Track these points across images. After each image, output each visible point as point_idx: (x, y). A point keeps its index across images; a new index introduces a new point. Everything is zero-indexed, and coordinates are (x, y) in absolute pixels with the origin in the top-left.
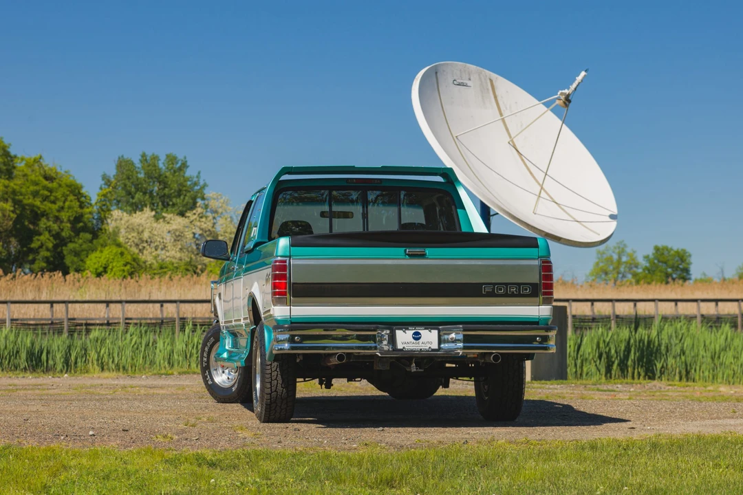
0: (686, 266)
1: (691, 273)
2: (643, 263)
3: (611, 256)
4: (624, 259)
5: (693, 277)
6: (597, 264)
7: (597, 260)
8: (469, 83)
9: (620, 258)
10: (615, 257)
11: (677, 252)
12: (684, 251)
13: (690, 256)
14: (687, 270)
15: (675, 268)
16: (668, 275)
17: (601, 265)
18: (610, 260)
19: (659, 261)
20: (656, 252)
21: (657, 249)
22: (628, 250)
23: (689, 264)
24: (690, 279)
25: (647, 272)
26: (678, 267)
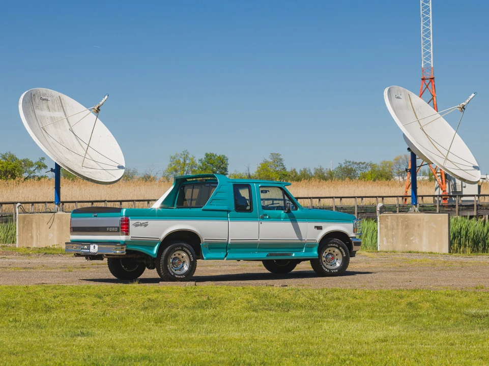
0: (225, 166)
1: (228, 170)
2: (199, 164)
3: (179, 160)
4: (188, 162)
5: (229, 173)
6: (171, 165)
7: (170, 163)
8: (401, 97)
9: (185, 161)
10: (182, 160)
11: (219, 157)
12: (224, 157)
13: (227, 159)
14: (225, 169)
15: (218, 168)
16: (214, 172)
17: (173, 166)
18: (178, 163)
19: (208, 163)
20: (207, 157)
21: (207, 155)
22: (190, 156)
23: (227, 164)
24: (227, 174)
25: (201, 170)
26: (220, 167)
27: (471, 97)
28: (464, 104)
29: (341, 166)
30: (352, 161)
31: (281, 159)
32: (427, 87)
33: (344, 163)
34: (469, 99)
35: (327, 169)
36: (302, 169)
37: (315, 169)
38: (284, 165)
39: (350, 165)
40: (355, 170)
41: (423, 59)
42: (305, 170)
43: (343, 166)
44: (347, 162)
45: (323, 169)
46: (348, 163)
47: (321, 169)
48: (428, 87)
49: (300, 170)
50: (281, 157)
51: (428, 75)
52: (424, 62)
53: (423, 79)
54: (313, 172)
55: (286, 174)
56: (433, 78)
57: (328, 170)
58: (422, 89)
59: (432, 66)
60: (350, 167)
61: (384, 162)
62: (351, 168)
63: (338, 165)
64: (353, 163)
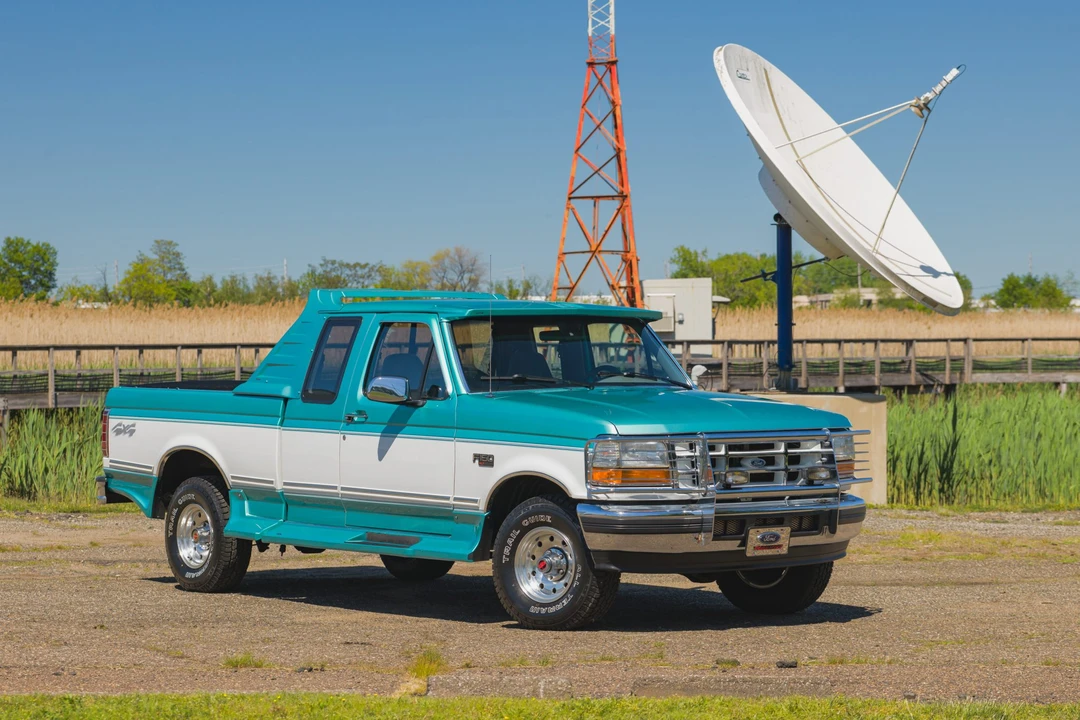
0: (49, 268)
1: (56, 278)
5: (59, 283)
8: (748, 75)
11: (37, 248)
12: (47, 247)
13: (56, 253)
14: (50, 275)
15: (35, 271)
16: (25, 282)
19: (10, 261)
20: (8, 246)
21: (9, 242)
23: (53, 264)
24: (54, 286)
26: (37, 269)
27: (949, 77)
28: (929, 95)
29: (313, 272)
30: (338, 260)
31: (178, 255)
32: (600, 82)
33: (321, 265)
34: (944, 83)
35: (283, 278)
36: (228, 279)
37: (256, 276)
38: (185, 266)
39: (334, 270)
40: (344, 281)
41: (591, 16)
42: (234, 280)
43: (319, 271)
44: (326, 262)
45: (275, 277)
46: (330, 266)
47: (269, 278)
48: (604, 82)
49: (224, 280)
50: (178, 249)
51: (603, 54)
52: (594, 23)
53: (591, 64)
54: (251, 284)
55: (189, 287)
56: (614, 63)
57: (286, 280)
58: (587, 89)
59: (612, 31)
60: (334, 274)
61: (410, 262)
62: (337, 276)
63: (306, 270)
64: (342, 265)
